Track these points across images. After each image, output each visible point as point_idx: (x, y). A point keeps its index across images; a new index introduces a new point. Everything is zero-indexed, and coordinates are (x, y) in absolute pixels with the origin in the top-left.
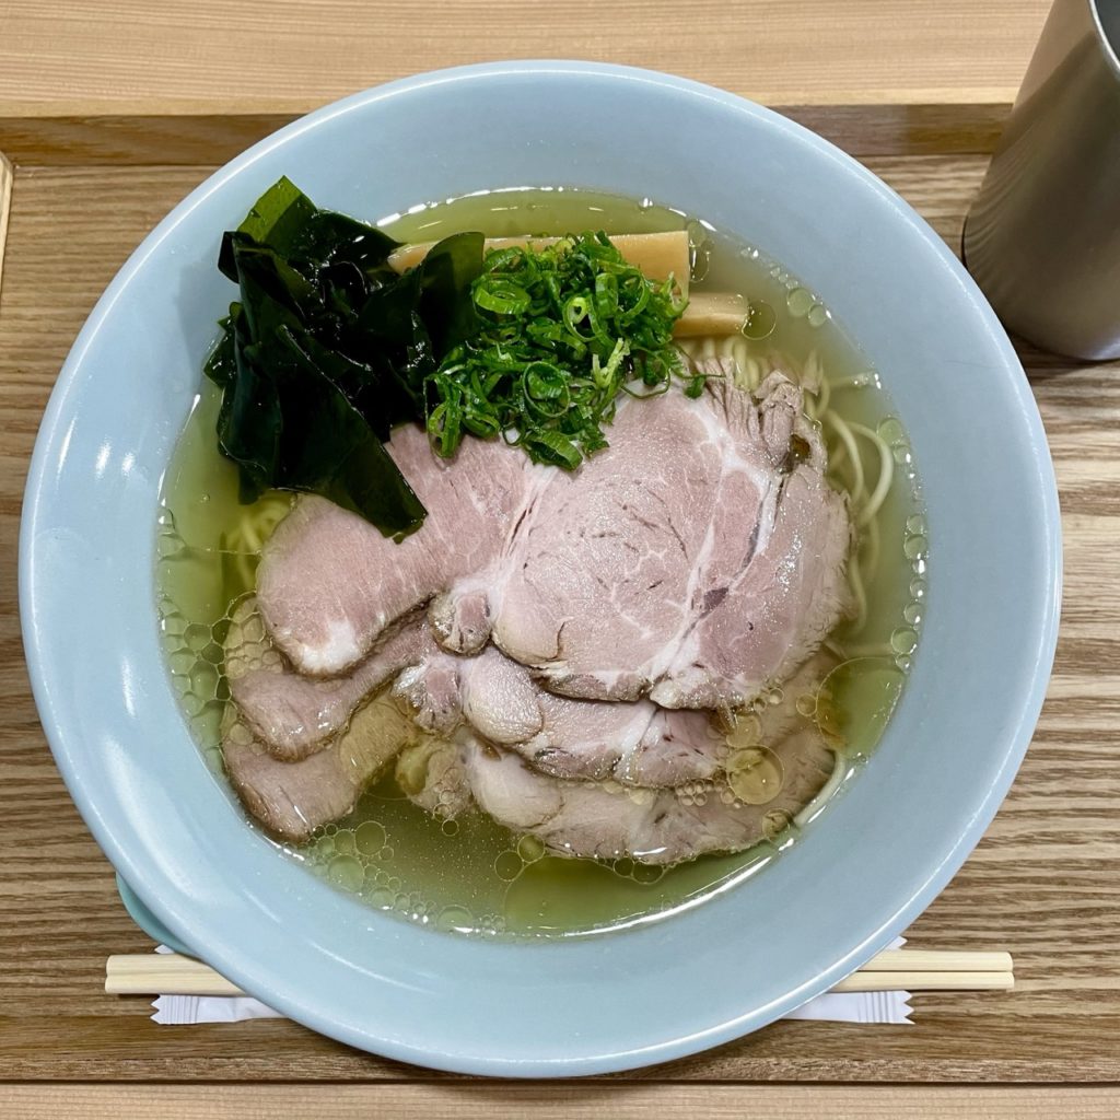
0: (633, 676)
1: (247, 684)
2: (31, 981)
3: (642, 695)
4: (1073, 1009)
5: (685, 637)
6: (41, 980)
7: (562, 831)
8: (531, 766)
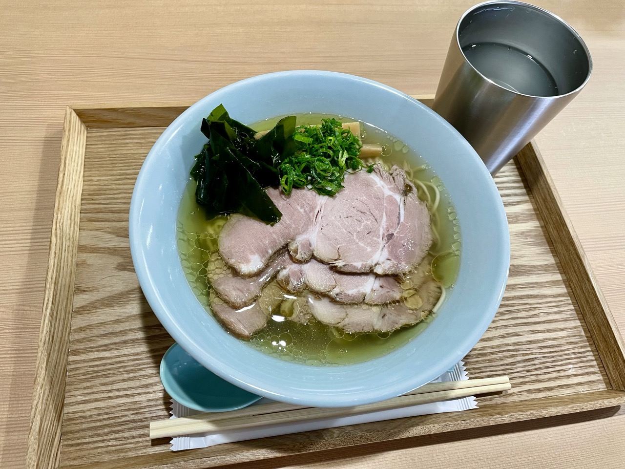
0: (366, 264)
1: (218, 282)
2: (110, 444)
3: (370, 272)
4: (534, 396)
5: (382, 250)
6: (115, 443)
7: (348, 324)
8: (333, 300)
